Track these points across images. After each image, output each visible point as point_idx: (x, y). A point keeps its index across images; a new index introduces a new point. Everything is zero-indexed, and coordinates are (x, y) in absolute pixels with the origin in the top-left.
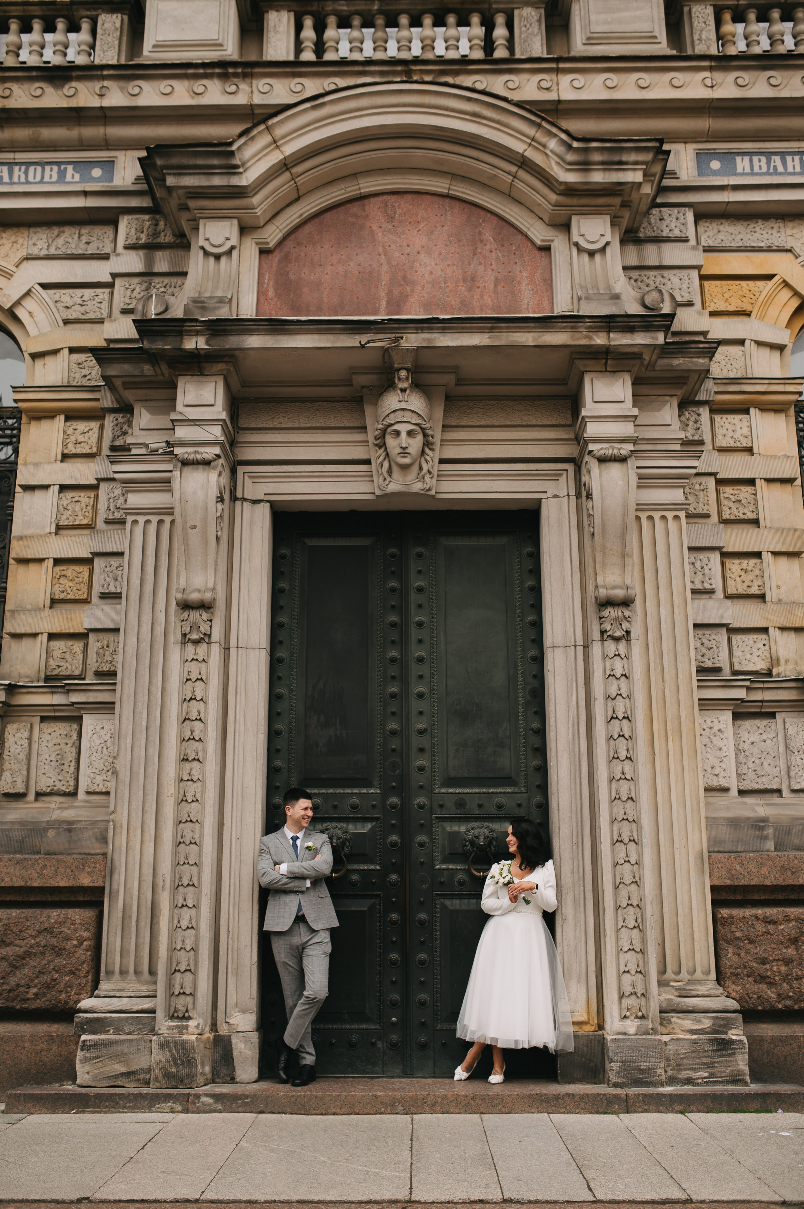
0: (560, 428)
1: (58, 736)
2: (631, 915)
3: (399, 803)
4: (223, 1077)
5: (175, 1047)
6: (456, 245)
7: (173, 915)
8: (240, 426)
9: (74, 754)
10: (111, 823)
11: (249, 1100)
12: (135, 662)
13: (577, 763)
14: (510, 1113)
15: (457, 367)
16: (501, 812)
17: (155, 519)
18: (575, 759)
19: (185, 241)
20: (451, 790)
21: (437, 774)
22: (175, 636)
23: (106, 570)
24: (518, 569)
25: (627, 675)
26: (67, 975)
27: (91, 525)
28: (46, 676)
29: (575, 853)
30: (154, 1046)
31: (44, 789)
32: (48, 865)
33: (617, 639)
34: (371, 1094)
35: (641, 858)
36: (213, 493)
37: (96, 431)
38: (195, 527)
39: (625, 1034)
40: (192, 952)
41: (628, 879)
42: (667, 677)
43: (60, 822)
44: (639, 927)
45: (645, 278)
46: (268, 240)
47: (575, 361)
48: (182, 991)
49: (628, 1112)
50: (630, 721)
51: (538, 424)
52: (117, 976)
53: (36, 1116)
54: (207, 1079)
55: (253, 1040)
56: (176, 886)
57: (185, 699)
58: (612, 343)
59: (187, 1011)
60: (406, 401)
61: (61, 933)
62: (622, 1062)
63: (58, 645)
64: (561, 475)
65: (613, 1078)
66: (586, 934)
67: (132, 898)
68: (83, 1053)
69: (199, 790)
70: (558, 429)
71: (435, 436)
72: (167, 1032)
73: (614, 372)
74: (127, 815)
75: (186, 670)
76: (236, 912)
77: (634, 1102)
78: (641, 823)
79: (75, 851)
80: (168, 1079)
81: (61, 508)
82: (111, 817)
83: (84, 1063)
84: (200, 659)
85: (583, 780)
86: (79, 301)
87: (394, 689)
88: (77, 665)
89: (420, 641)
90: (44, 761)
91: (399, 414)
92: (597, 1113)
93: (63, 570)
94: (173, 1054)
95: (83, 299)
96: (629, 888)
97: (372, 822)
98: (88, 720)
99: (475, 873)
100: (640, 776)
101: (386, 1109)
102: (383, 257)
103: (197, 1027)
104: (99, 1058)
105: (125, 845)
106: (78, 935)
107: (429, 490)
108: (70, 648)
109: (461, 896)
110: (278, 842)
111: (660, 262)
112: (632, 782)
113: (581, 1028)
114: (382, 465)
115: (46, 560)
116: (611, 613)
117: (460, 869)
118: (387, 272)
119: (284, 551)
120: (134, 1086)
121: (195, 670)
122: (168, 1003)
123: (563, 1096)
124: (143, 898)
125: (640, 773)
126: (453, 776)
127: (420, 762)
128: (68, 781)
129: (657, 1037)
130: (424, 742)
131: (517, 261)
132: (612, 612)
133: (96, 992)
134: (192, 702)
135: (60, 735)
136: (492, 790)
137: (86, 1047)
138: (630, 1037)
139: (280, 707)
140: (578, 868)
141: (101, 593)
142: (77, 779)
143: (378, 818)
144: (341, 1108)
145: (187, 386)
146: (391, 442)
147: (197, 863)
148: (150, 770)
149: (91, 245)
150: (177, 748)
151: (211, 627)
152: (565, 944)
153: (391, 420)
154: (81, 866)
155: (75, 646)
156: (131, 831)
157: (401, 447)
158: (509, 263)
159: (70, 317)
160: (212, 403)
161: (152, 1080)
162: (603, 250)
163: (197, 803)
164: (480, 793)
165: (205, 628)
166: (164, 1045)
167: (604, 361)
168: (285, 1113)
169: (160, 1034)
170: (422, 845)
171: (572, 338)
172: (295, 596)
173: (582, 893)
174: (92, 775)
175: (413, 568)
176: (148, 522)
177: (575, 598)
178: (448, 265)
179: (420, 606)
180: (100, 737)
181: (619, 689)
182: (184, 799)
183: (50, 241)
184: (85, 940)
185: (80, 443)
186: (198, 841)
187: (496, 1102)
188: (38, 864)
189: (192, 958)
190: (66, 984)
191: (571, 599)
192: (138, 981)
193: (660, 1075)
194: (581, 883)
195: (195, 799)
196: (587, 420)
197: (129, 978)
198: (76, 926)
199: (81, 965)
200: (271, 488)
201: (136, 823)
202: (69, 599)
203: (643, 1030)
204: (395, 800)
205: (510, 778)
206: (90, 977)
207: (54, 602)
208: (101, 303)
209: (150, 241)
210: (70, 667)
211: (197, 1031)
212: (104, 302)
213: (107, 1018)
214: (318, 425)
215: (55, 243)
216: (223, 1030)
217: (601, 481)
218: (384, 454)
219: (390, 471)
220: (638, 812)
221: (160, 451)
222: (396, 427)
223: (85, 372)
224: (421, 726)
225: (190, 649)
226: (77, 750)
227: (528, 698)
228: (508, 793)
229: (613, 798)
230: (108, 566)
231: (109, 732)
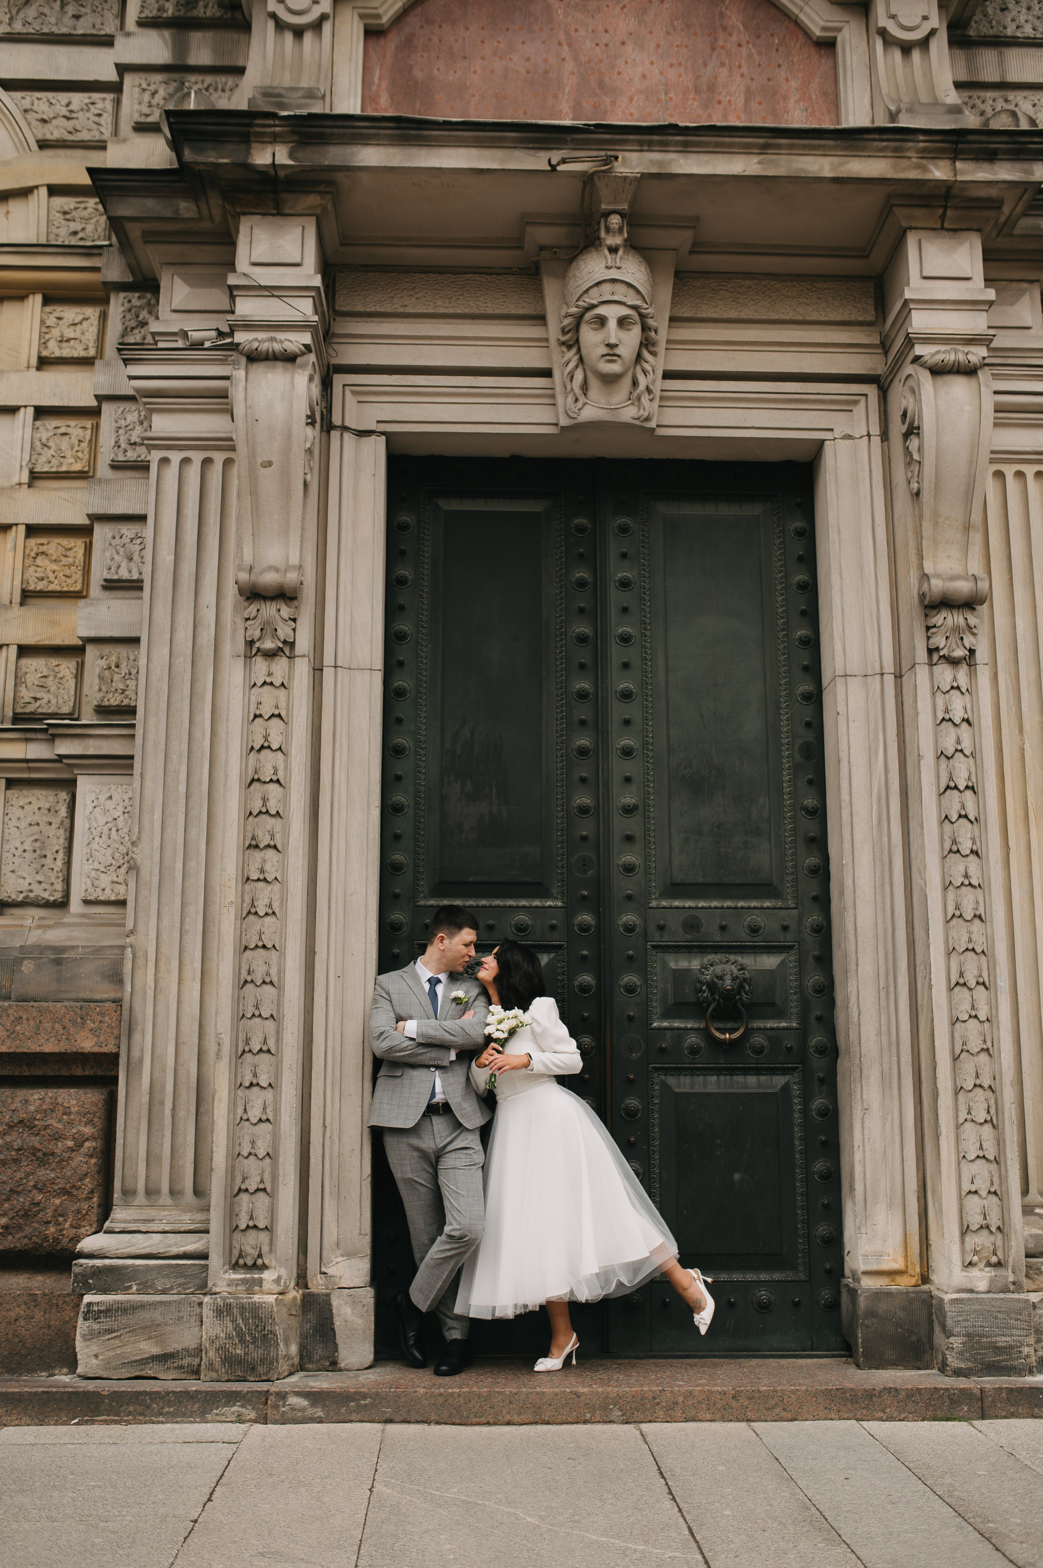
0: (856, 328)
1: (36, 810)
2: (980, 1102)
3: (593, 922)
4: (318, 1361)
5: (241, 1315)
6: (683, 34)
7: (235, 1100)
8: (337, 308)
9: (62, 841)
10: (129, 950)
11: (368, 1401)
12: (166, 688)
13: (886, 860)
14: (795, 1420)
15: (698, 218)
16: (756, 939)
17: (197, 457)
18: (882, 854)
19: (239, 16)
20: (677, 903)
21: (653, 878)
22: (233, 645)
23: (114, 542)
24: (780, 555)
25: (971, 719)
26: (58, 1195)
27: (87, 472)
28: (15, 714)
29: (883, 1003)
30: (207, 1312)
31: (14, 897)
32: (25, 1017)
33: (954, 662)
34: (568, 1390)
35: (994, 1011)
36: (302, 410)
37: (94, 321)
38: (269, 464)
39: (971, 1291)
40: (268, 1161)
41: (975, 1045)
42: (1027, 726)
43: (43, 949)
44: (993, 1122)
45: (978, 102)
46: (380, 11)
47: (895, 209)
48: (251, 1224)
49: (983, 1417)
50: (975, 793)
51: (822, 319)
52: (141, 1198)
53: (12, 1429)
54: (293, 1365)
55: (365, 1301)
56: (240, 1053)
57: (252, 748)
58: (959, 178)
59: (260, 1256)
60: (619, 268)
61: (46, 1127)
62: (968, 1335)
63: (35, 665)
64: (856, 402)
65: (953, 1361)
66: (901, 1132)
67: (164, 1071)
68: (87, 1323)
69: (276, 896)
70: (852, 328)
71: (659, 332)
72: (227, 1289)
73: (955, 230)
74: (154, 937)
75: (253, 699)
76: (337, 1094)
77: (993, 1402)
78: (993, 955)
79: (68, 996)
80: (231, 1366)
81: (38, 444)
82: (128, 940)
83: (89, 1340)
84: (277, 683)
85: (895, 888)
86: (64, 111)
87: (584, 741)
88: (66, 698)
89: (626, 666)
90: (13, 850)
91: (606, 287)
92: (935, 1419)
93: (42, 544)
94: (238, 1325)
95: (71, 107)
96: (976, 1058)
97: (549, 952)
98: (86, 786)
99: (717, 1034)
100: (992, 881)
101: (593, 1415)
102: (566, 48)
103: (277, 1281)
104: (115, 1331)
105: (153, 985)
106: (74, 1131)
107: (647, 419)
108: (53, 670)
109: (692, 1071)
110: (405, 985)
111: (1002, 76)
112: (979, 890)
113: (893, 1281)
114: (572, 377)
115: (14, 528)
116: (945, 619)
117: (691, 1029)
118: (573, 73)
119: (405, 518)
120: (174, 1377)
121: (269, 700)
122: (227, 1242)
123: (880, 1392)
124: (182, 1071)
125: (992, 876)
126: (679, 881)
127: (628, 858)
128: (52, 884)
129: (1023, 1296)
130: (633, 825)
131: (781, 62)
132: (950, 618)
133: (107, 1224)
134: (264, 752)
135: (39, 809)
136: (741, 904)
137: (91, 1313)
138: (980, 1296)
139: (403, 767)
140: (889, 1028)
141: (106, 580)
142: (67, 881)
143: (560, 947)
144: (520, 1414)
145: (255, 231)
146: (589, 337)
147: (275, 1015)
148: (192, 864)
149: (82, 20)
150: (239, 828)
151: (294, 630)
152: (867, 1147)
153: (593, 298)
154: (79, 1020)
155: (62, 667)
156: (162, 963)
157: (608, 345)
158: (769, 65)
159: (49, 136)
160: (298, 260)
161: (203, 1367)
162: (924, 43)
163: (274, 918)
164: (722, 908)
165: (284, 632)
166: (221, 1312)
167: (941, 211)
168: (427, 1422)
169: (215, 1294)
170: (631, 989)
171: (895, 167)
172: (422, 591)
173: (895, 1067)
174: (93, 874)
175: (614, 547)
176: (186, 461)
177: (881, 598)
178: (671, 65)
179: (625, 610)
180: (106, 811)
181: (958, 742)
182: (253, 911)
183: (14, 11)
184: (87, 1139)
185: (68, 341)
186: (275, 980)
187: (772, 1402)
188: (8, 1015)
189: (268, 1170)
190: (56, 1210)
191: (874, 599)
192: (177, 1206)
193: (1028, 1356)
194: (894, 1051)
195: (270, 911)
196: (912, 306)
197: (161, 1202)
198: (72, 1117)
199: (81, 1180)
200: (388, 412)
201: (171, 950)
202: (52, 592)
203: (1000, 1285)
204: (586, 918)
205: (770, 885)
206: (95, 1200)
207: (27, 596)
208: (100, 115)
209: (182, 13)
210: (54, 701)
211: (277, 1289)
212: (105, 115)
213: (126, 1267)
214: (466, 311)
215: (21, 15)
216: (317, 1285)
217: (936, 406)
218: (576, 357)
219: (585, 387)
220: (990, 939)
221: (207, 344)
222: (600, 310)
223: (74, 226)
224: (629, 800)
225: (260, 666)
226: (68, 834)
227: (798, 758)
228: (768, 908)
229: (949, 916)
230: (117, 537)
231: (121, 804)
